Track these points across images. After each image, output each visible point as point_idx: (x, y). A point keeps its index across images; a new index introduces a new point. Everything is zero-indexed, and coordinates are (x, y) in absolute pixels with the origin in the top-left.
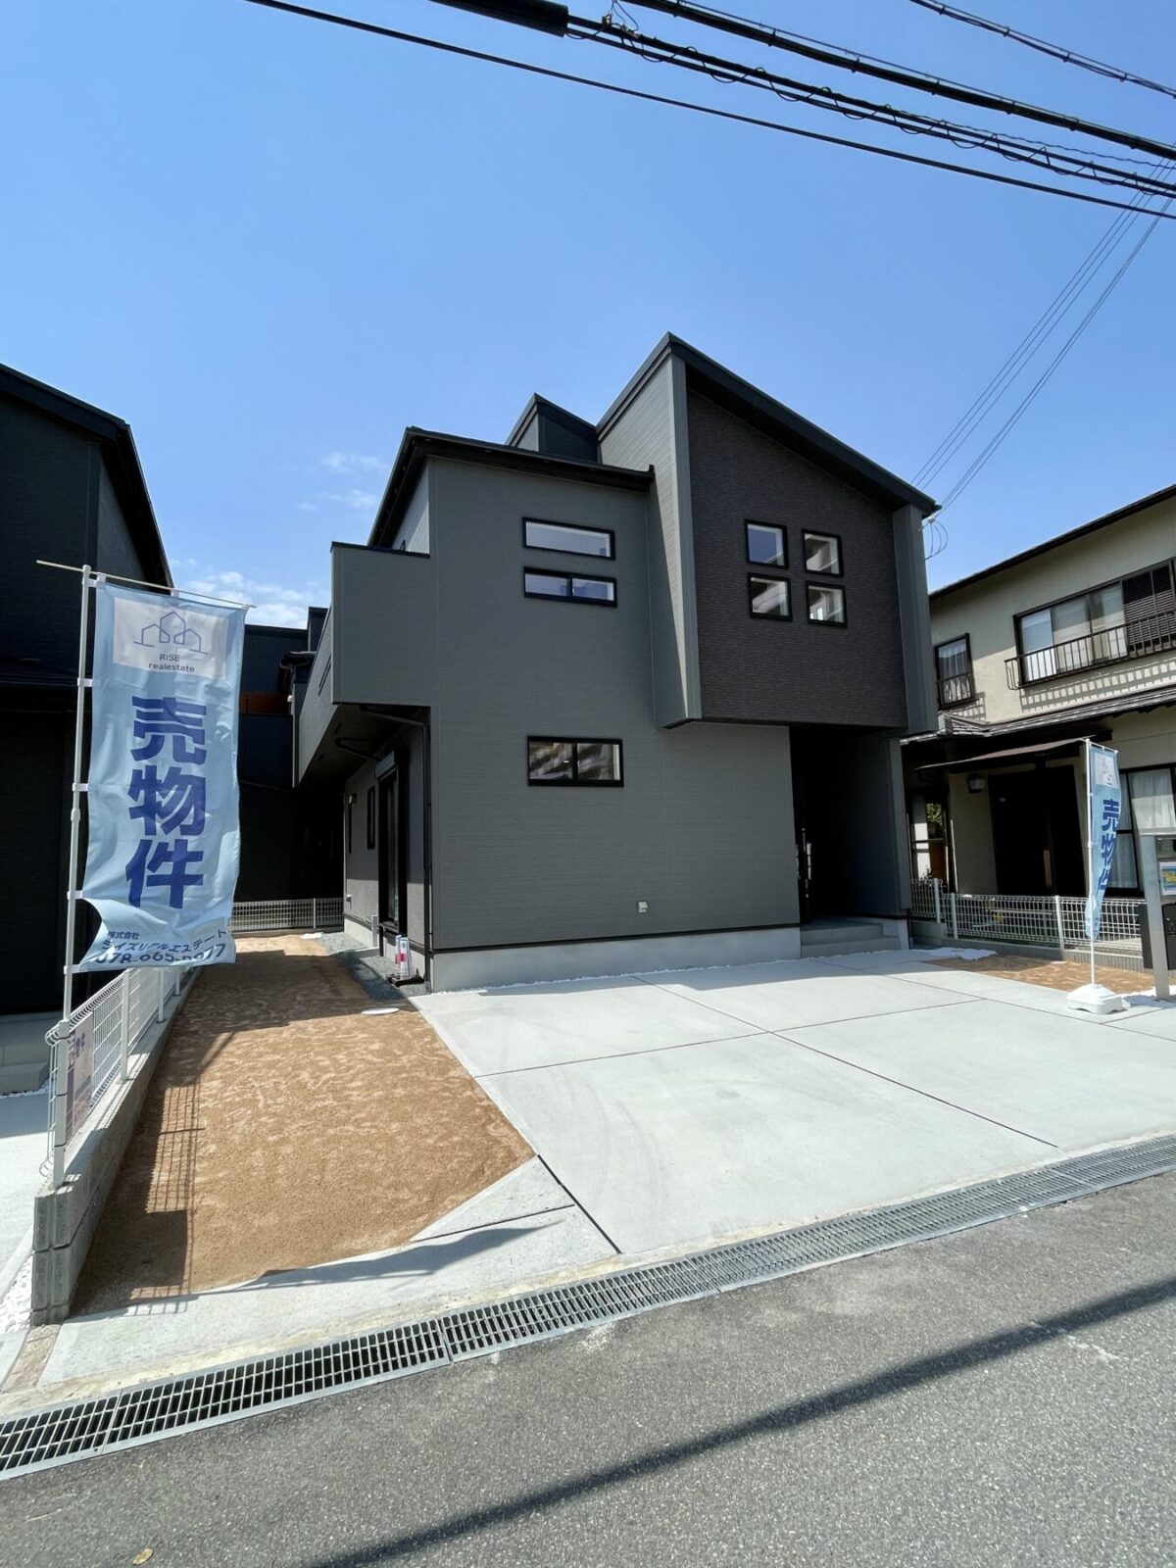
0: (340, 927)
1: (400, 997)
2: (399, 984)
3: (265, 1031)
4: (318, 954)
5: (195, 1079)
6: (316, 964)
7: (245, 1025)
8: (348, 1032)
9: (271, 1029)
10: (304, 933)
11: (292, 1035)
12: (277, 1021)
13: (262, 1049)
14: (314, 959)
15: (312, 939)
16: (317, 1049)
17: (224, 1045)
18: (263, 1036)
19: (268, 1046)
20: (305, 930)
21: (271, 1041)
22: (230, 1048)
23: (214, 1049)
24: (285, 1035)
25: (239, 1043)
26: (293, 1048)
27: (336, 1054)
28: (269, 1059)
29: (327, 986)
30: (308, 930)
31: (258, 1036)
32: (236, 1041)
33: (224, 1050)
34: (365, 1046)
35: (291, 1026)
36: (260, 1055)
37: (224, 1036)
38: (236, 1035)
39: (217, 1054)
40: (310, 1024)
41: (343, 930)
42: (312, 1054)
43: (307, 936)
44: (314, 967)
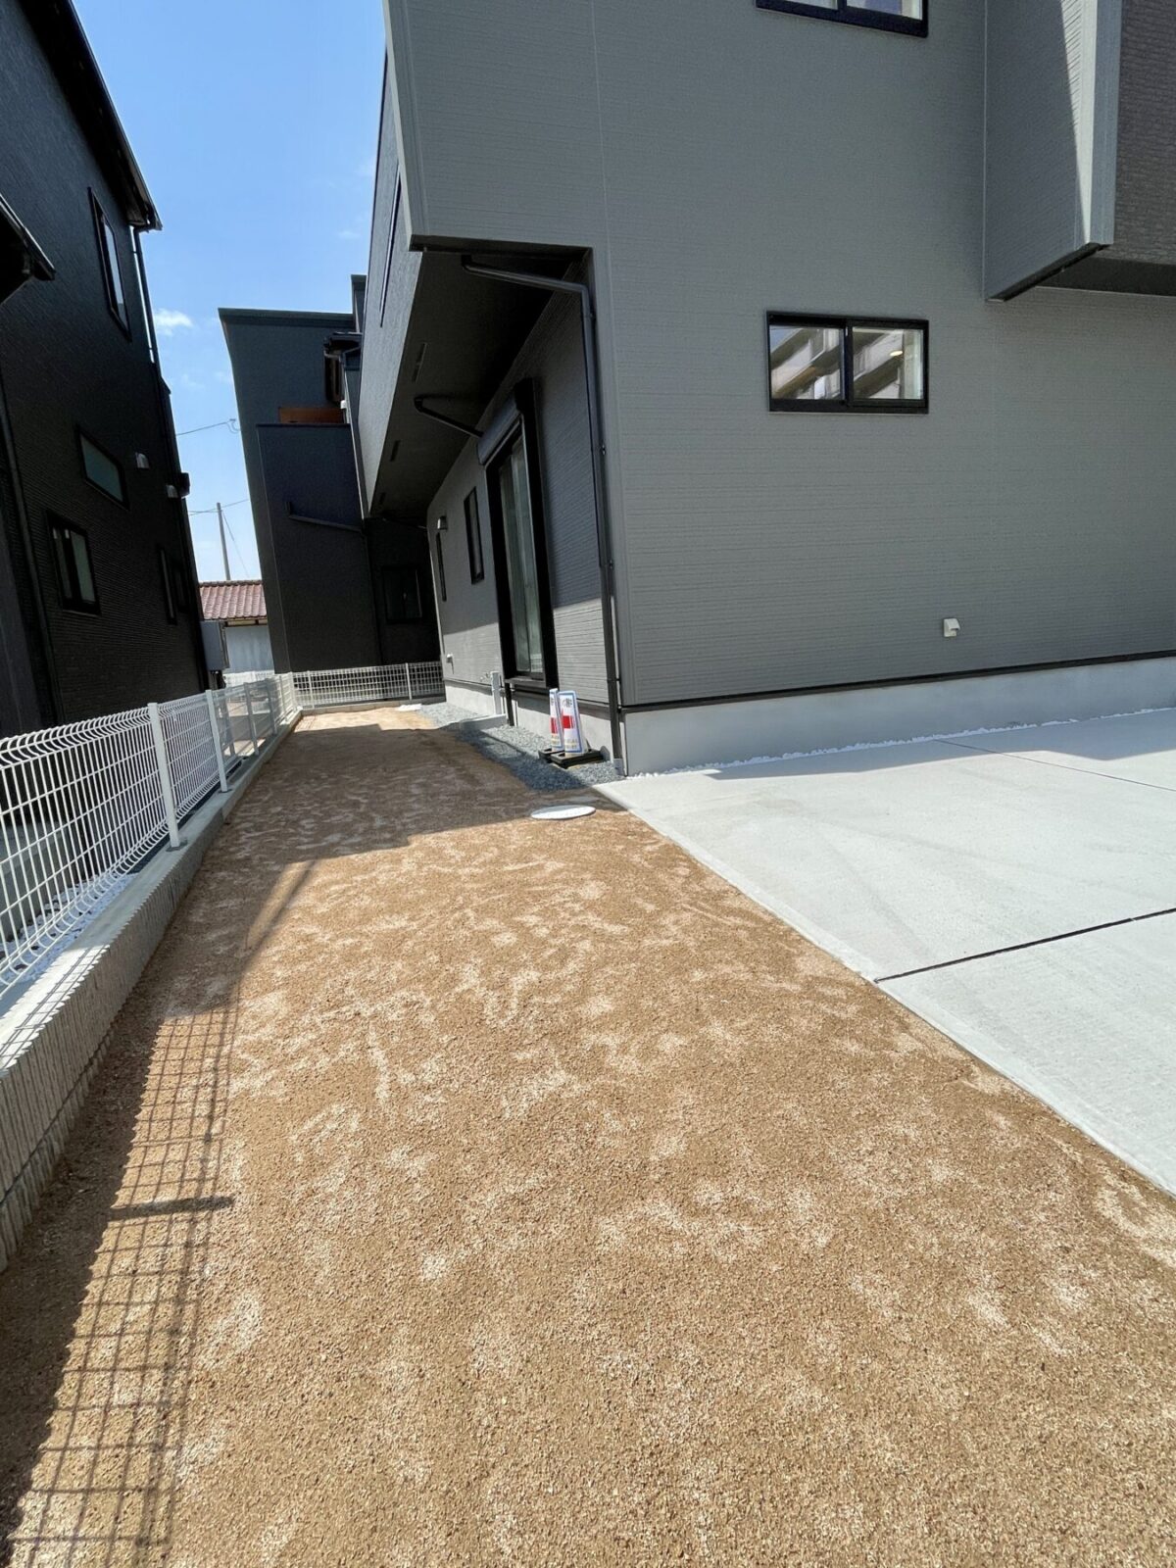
0: (441, 697)
1: (577, 785)
2: (566, 763)
3: (368, 856)
4: (423, 727)
5: (229, 988)
6: (424, 739)
7: (333, 845)
8: (523, 856)
9: (379, 853)
10: (399, 705)
11: (420, 866)
12: (388, 836)
13: (366, 901)
14: (420, 733)
15: (411, 711)
16: (478, 901)
17: (294, 891)
18: (366, 870)
19: (378, 892)
20: (401, 702)
21: (383, 878)
22: (306, 899)
23: (274, 903)
24: (407, 865)
25: (326, 885)
26: (429, 898)
27: (518, 912)
28: (384, 926)
29: (452, 769)
30: (404, 701)
31: (358, 870)
32: (317, 881)
33: (295, 904)
34: (569, 891)
35: (414, 845)
36: (366, 917)
37: (295, 869)
38: (316, 868)
39: (281, 913)
40: (445, 840)
41: (445, 700)
42: (471, 914)
43: (404, 708)
44: (424, 743)
